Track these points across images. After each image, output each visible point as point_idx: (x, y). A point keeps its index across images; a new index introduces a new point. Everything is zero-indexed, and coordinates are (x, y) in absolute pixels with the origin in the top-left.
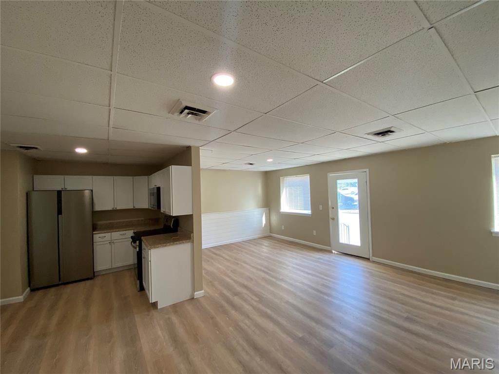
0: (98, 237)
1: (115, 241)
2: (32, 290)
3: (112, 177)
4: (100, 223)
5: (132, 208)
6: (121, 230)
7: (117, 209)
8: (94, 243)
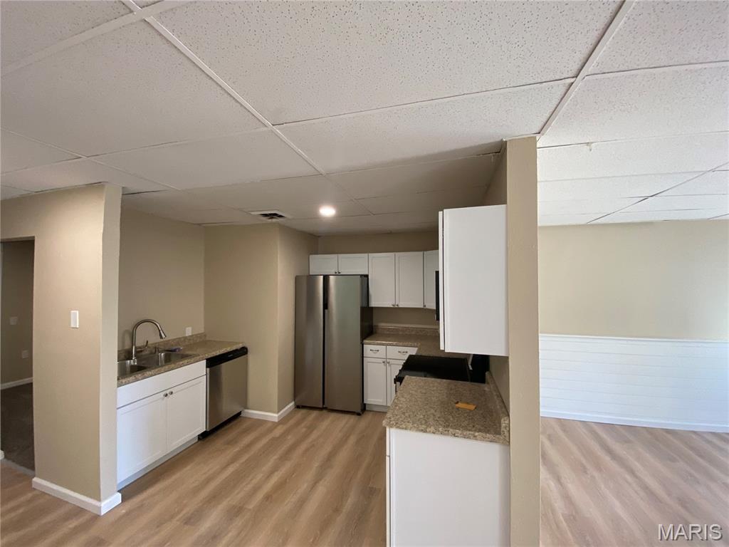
0: (369, 348)
1: (391, 361)
2: (298, 407)
3: (393, 254)
4: (382, 325)
5: (422, 307)
6: (401, 344)
7: (401, 306)
8: (364, 359)
